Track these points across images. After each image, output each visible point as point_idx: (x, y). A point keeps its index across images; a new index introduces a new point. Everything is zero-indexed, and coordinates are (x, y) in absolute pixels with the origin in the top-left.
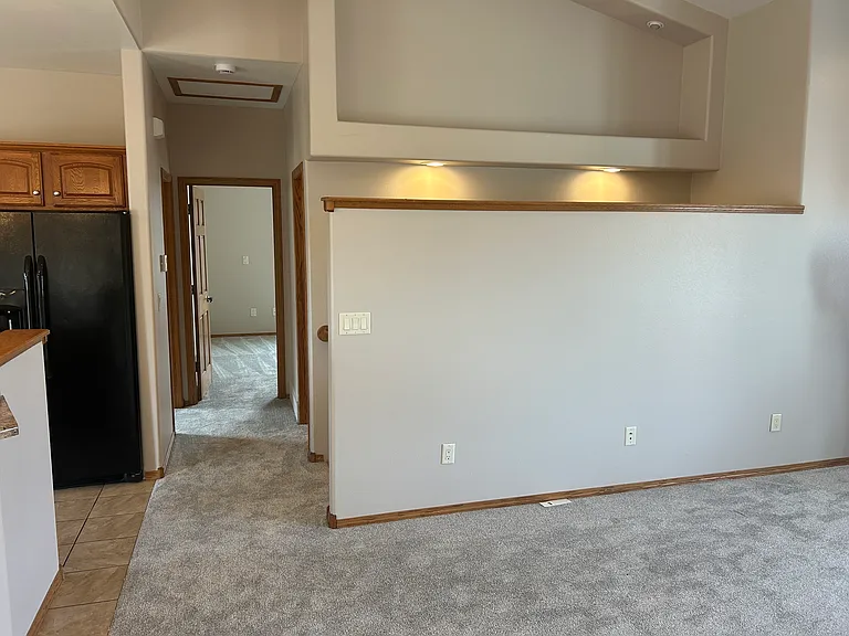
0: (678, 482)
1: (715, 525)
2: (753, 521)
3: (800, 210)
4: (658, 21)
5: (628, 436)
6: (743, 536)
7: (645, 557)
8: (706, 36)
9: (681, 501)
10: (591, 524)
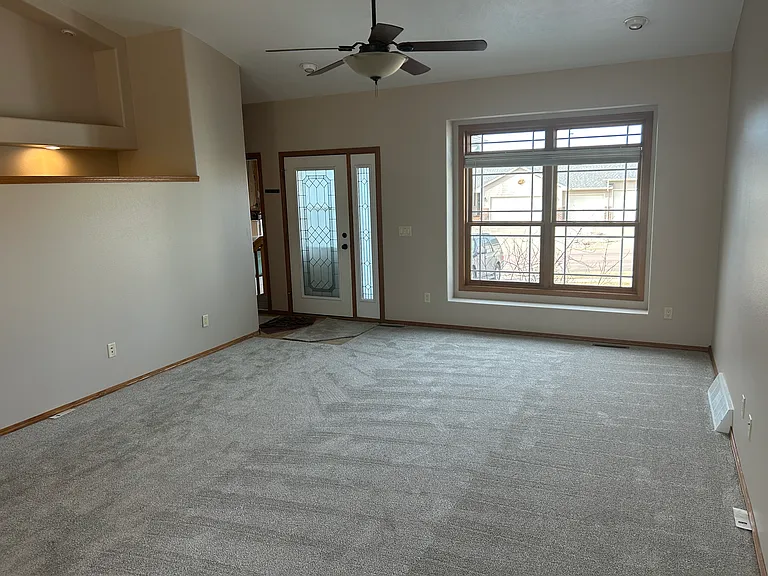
0: (151, 375)
1: (182, 391)
2: (202, 382)
3: (196, 179)
4: (69, 29)
5: (110, 351)
6: (199, 391)
7: (143, 421)
8: (112, 48)
9: (155, 385)
10: (97, 416)
